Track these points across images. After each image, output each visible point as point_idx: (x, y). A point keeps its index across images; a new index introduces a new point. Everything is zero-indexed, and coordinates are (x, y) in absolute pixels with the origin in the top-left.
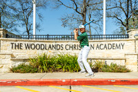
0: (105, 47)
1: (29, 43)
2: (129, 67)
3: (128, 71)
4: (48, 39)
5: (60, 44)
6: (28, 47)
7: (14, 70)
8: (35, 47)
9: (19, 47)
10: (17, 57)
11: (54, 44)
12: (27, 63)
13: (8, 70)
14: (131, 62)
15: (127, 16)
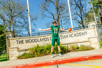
0: (75, 35)
1: (28, 39)
2: (93, 46)
3: (93, 49)
4: (39, 35)
5: (47, 37)
6: (27, 42)
7: (19, 58)
8: (32, 41)
9: (22, 42)
10: (21, 49)
11: (43, 38)
12: (28, 52)
13: (16, 58)
14: (94, 43)
15: (81, 18)
